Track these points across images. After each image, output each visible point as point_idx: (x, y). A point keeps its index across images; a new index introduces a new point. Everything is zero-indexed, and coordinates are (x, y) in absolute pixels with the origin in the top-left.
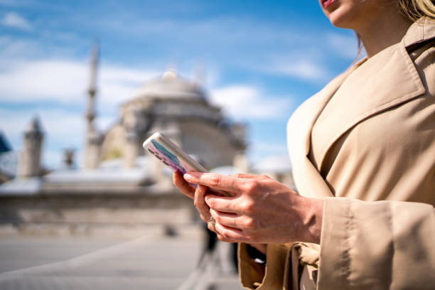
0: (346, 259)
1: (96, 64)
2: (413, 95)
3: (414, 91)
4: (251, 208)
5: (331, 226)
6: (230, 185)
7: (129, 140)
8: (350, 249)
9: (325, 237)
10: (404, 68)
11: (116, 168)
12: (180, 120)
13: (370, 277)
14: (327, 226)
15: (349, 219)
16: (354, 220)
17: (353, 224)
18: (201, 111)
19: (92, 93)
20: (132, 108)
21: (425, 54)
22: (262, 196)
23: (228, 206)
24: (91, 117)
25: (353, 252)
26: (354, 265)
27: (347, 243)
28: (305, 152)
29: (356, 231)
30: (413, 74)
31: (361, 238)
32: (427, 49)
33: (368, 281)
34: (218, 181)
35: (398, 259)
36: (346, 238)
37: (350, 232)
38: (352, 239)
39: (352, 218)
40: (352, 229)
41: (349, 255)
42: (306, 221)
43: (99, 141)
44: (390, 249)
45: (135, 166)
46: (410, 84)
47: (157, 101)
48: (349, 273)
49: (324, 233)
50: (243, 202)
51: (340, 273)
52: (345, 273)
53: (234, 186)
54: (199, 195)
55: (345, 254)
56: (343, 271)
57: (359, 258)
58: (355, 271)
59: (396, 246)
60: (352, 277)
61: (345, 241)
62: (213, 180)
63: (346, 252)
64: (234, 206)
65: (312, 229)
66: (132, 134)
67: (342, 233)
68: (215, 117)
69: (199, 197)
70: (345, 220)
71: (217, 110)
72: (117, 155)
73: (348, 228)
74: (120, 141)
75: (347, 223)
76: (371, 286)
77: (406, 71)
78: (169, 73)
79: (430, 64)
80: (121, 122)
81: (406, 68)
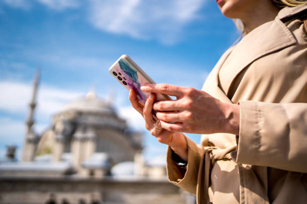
0: (258, 137)
1: (37, 86)
2: (289, 44)
3: (289, 42)
4: (190, 104)
5: (246, 116)
6: (176, 89)
7: (57, 140)
8: (260, 130)
9: (242, 122)
10: (281, 29)
11: (47, 161)
12: (97, 128)
13: (274, 148)
14: (243, 116)
15: (257, 112)
16: (261, 113)
17: (260, 114)
18: (112, 122)
19: (33, 106)
20: (62, 117)
21: (293, 23)
22: (198, 97)
23: (173, 105)
24: (31, 124)
25: (262, 131)
26: (263, 140)
27: (258, 126)
28: (216, 84)
29: (263, 119)
30: (287, 33)
31: (267, 123)
32: (294, 20)
33: (273, 151)
34: (166, 87)
35: (293, 134)
36: (257, 123)
37: (259, 119)
38: (261, 124)
39: (260, 111)
40: (260, 117)
41: (260, 134)
42: (227, 116)
43: (36, 141)
44: (288, 128)
45: (62, 160)
46: (286, 38)
47: (80, 113)
48: (260, 146)
49: (242, 120)
50: (185, 101)
51: (254, 146)
52: (257, 146)
53: (179, 90)
54: (149, 103)
55: (257, 133)
56: (256, 145)
57: (267, 135)
58: (264, 144)
59: (291, 126)
60: (262, 149)
61: (257, 125)
62: (163, 87)
63: (258, 132)
64: (178, 105)
65: (231, 122)
66: (60, 136)
67: (254, 120)
68: (122, 126)
69: (149, 105)
70: (255, 112)
71: (123, 121)
72: (49, 151)
73: (257, 117)
74: (51, 141)
75: (257, 114)
76: (275, 153)
77: (282, 31)
78: (90, 94)
79: (296, 29)
80: (53, 128)
81: (282, 30)
